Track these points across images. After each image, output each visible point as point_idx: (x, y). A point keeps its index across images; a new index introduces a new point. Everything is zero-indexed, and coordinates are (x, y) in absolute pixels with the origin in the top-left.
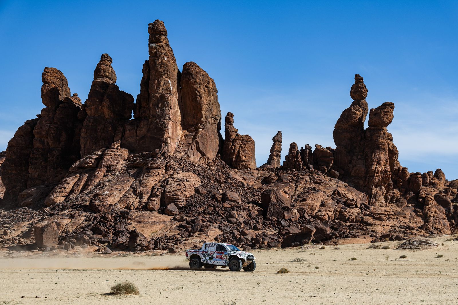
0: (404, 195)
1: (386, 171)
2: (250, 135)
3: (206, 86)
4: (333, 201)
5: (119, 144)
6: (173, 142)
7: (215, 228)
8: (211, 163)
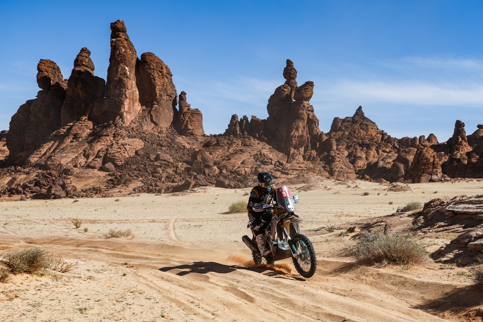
0: (319, 154)
1: (302, 136)
2: (199, 109)
3: (159, 71)
4: (253, 160)
5: (87, 118)
6: (129, 115)
7: (139, 181)
8: (163, 131)
